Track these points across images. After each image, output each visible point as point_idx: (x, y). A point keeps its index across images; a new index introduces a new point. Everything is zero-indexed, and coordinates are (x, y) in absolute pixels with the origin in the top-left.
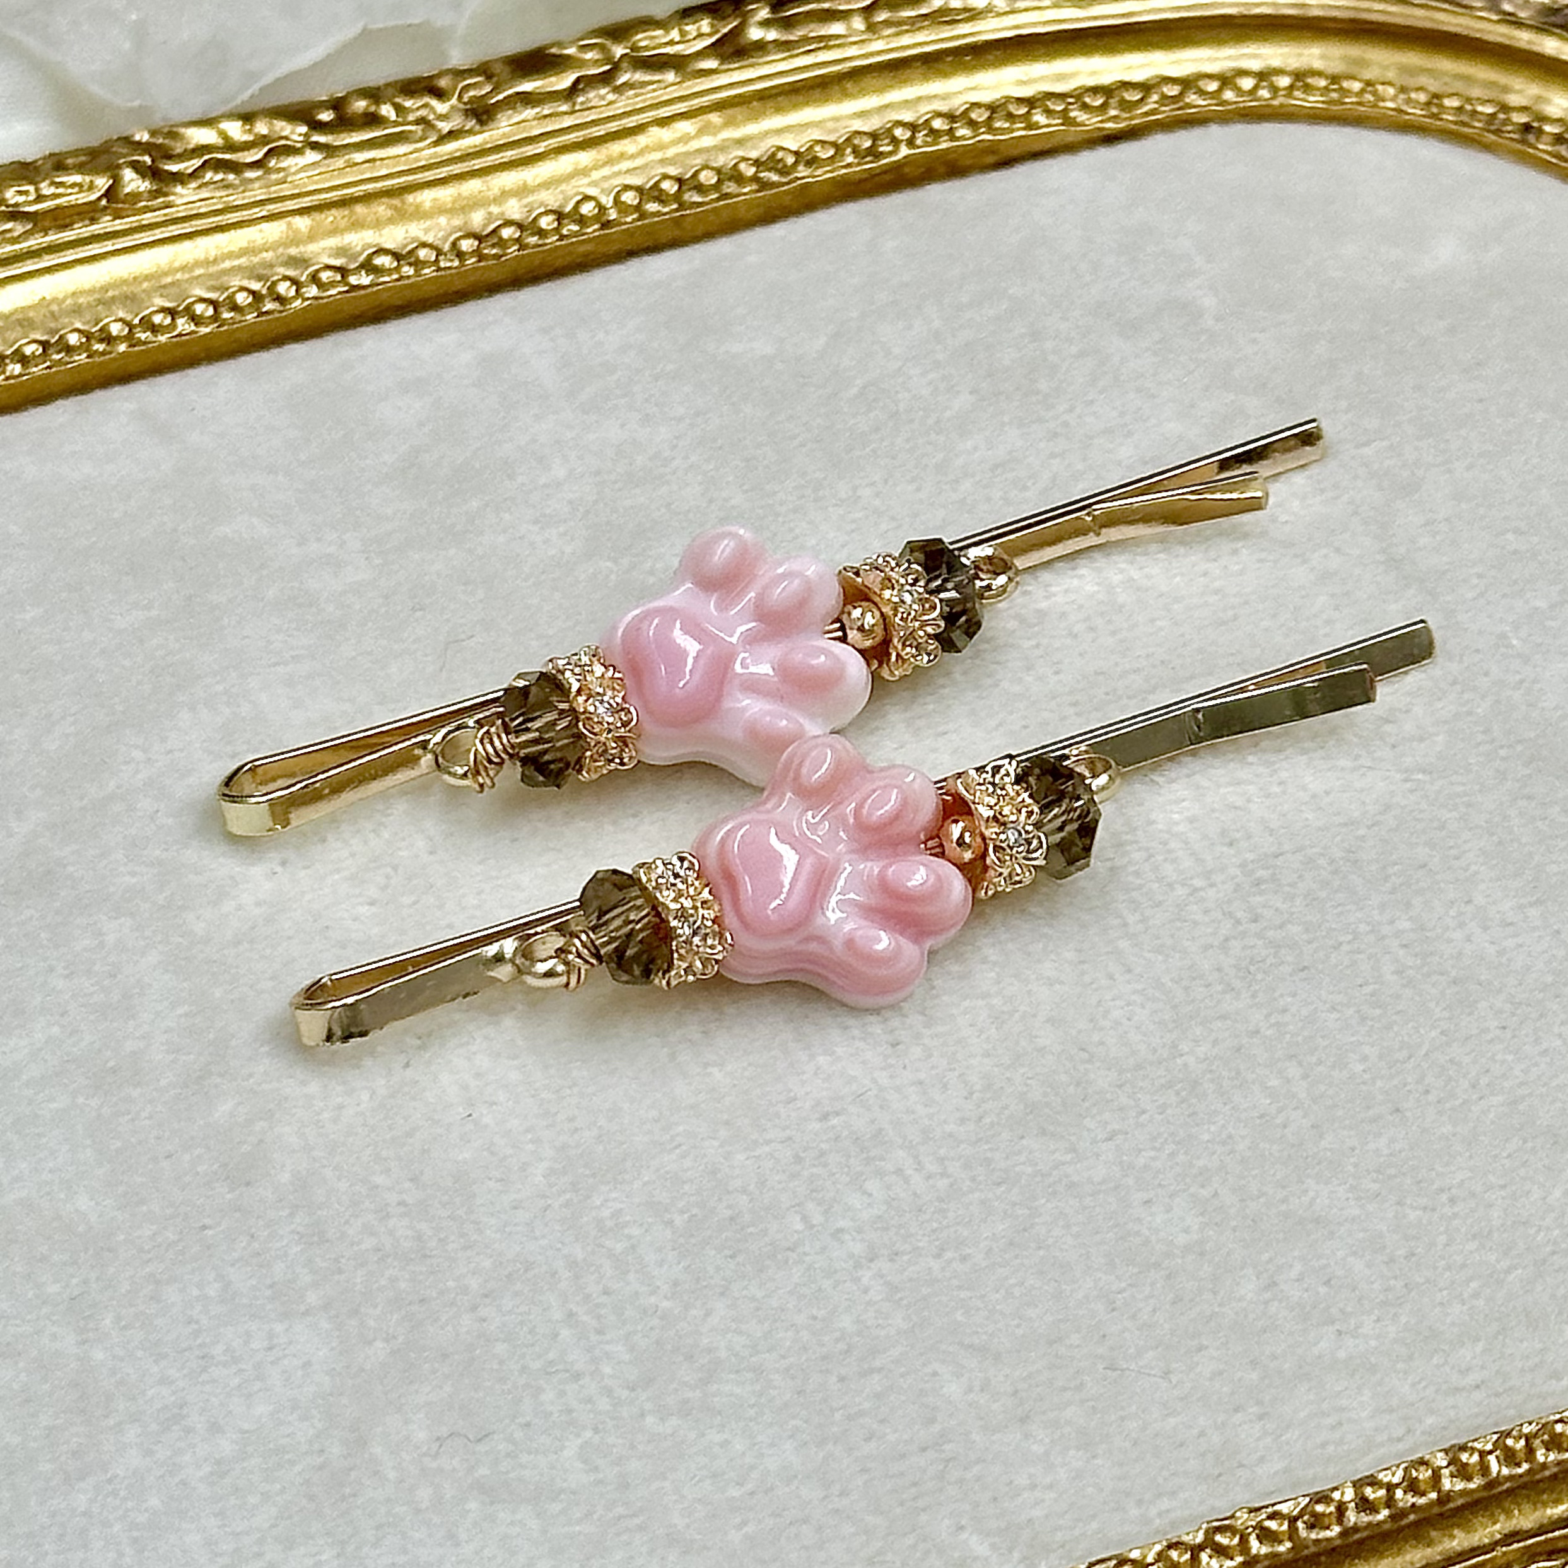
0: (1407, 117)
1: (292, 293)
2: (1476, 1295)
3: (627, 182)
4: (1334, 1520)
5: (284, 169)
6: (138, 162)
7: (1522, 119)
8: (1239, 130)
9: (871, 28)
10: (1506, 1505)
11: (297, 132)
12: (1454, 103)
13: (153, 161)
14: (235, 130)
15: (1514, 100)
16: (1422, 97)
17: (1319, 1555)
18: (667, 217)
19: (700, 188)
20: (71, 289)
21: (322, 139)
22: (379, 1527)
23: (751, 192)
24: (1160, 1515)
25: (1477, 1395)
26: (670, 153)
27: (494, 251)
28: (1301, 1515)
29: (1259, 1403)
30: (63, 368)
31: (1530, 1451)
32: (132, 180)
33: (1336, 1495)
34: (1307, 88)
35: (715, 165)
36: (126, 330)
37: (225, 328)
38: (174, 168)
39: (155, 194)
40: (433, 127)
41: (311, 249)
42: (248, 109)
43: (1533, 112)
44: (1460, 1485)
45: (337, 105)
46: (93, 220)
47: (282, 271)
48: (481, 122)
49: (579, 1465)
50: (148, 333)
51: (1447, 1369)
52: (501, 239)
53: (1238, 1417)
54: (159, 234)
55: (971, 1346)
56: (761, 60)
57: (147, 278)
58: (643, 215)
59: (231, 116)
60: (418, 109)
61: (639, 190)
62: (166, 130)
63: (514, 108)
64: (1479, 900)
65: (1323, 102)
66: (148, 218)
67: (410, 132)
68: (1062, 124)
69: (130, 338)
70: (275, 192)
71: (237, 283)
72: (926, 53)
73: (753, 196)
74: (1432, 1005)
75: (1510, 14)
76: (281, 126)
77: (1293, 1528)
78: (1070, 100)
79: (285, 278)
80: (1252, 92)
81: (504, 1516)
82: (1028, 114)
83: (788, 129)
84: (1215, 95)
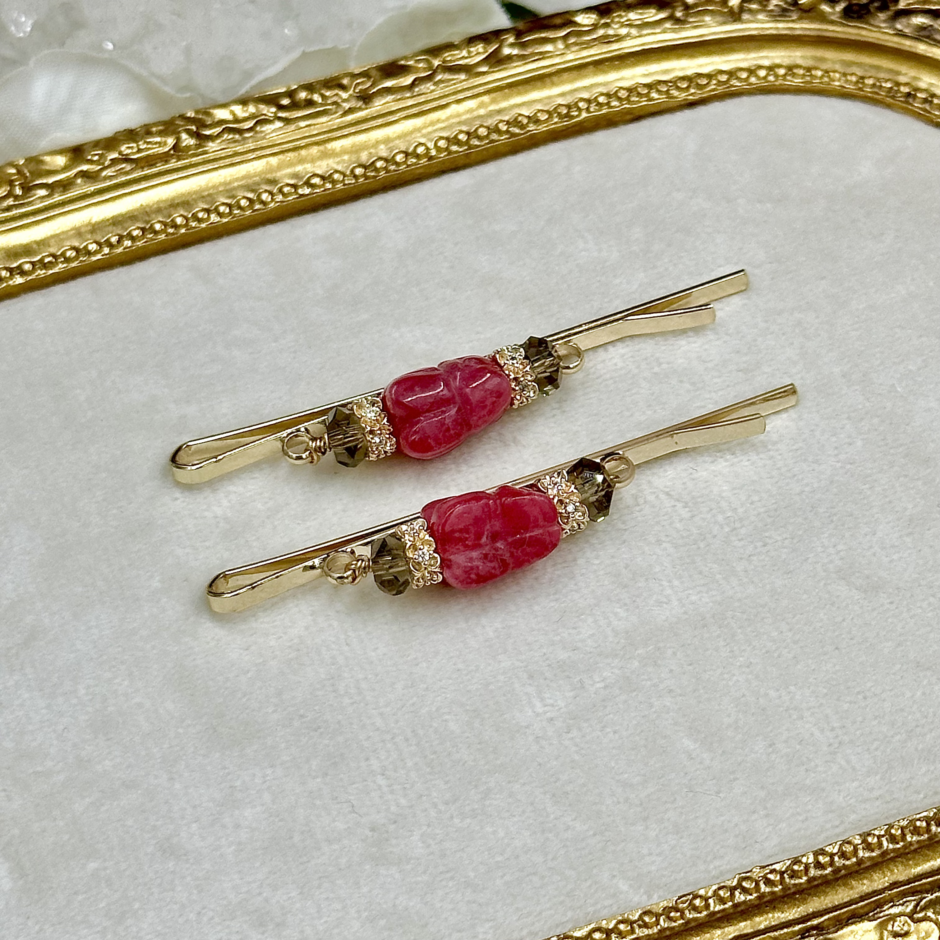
0: (846, 90)
1: (269, 199)
2: (877, 749)
3: (441, 135)
4: (803, 873)
5: (264, 132)
6: (189, 129)
8: (758, 99)
9: (567, 47)
10: (891, 867)
11: (270, 111)
12: (870, 82)
13: (197, 128)
14: (239, 110)
15: (902, 79)
16: (854, 79)
17: (795, 893)
18: (462, 153)
19: (479, 138)
20: (156, 199)
21: (284, 115)
22: (320, 878)
23: (505, 139)
24: (715, 868)
25: (878, 803)
26: (464, 117)
27: (373, 174)
28: (786, 871)
29: (765, 808)
30: (153, 242)
31: (904, 835)
32: (186, 139)
33: (804, 860)
34: (794, 75)
35: (486, 125)
36: (185, 221)
37: (235, 218)
38: (207, 132)
39: (198, 146)
40: (341, 105)
41: (279, 174)
42: (245, 97)
43: (913, 86)
44: (867, 854)
45: (290, 94)
46: (167, 162)
47: (263, 186)
48: (366, 103)
49: (420, 845)
50: (196, 222)
51: (861, 789)
52: (376, 168)
53: (755, 816)
55: (618, 781)
56: (510, 66)
57: (195, 192)
58: (450, 153)
59: (236, 102)
60: (333, 96)
61: (447, 139)
62: (203, 111)
63: (382, 95)
65: (802, 83)
66: (194, 160)
67: (329, 109)
68: (667, 98)
69: (186, 225)
70: (259, 145)
71: (242, 195)
72: (596, 60)
73: (507, 141)
75: (900, 31)
76: (262, 106)
77: (782, 878)
78: (670, 84)
79: (266, 191)
80: (765, 78)
81: (383, 871)
82: (649, 92)
83: (524, 104)
84: (746, 80)
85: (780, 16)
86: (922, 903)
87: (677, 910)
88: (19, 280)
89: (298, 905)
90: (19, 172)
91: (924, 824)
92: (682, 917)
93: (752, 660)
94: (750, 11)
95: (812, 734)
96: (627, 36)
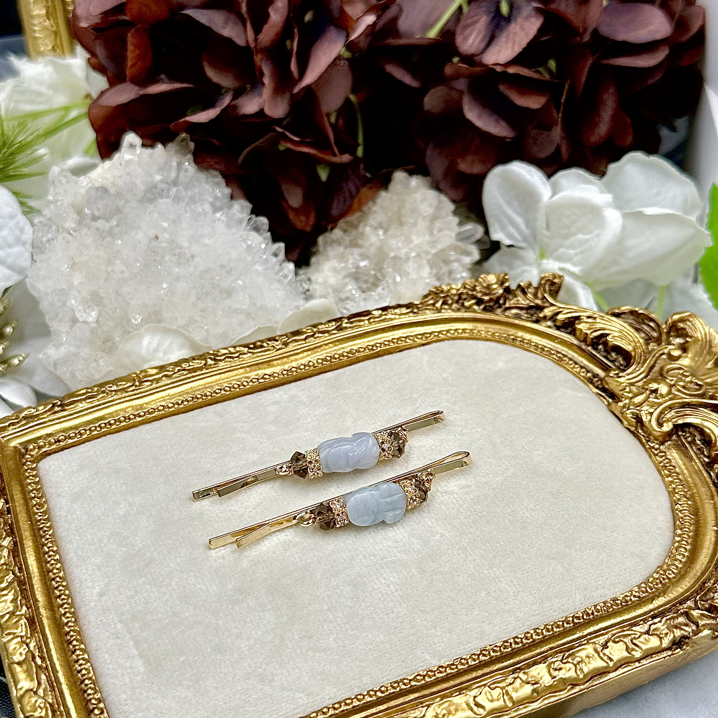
0: (488, 338)
1: (247, 384)
2: (535, 593)
3: (319, 358)
4: (509, 647)
5: (243, 358)
6: (211, 357)
7: (512, 337)
8: (451, 342)
9: (370, 323)
10: (549, 641)
11: (246, 350)
12: (497, 334)
13: (214, 357)
14: (232, 350)
15: (510, 333)
16: (490, 333)
17: (507, 655)
18: (328, 365)
19: (335, 358)
20: (198, 385)
21: (251, 351)
22: (288, 659)
23: (346, 359)
24: (469, 647)
25: (538, 616)
26: (328, 351)
27: (291, 373)
28: (502, 646)
29: (489, 620)
30: (197, 403)
31: (552, 628)
32: (210, 361)
33: (509, 641)
34: (466, 333)
35: (338, 353)
37: (232, 392)
38: (219, 358)
39: (215, 364)
40: (275, 347)
41: (250, 375)
42: (235, 345)
43: (515, 336)
44: (537, 637)
45: (254, 344)
46: (202, 370)
47: (244, 379)
48: (286, 346)
49: (334, 642)
50: (215, 394)
51: (530, 611)
52: (292, 371)
53: (484, 624)
54: (217, 372)
55: (421, 611)
56: (346, 331)
57: (215, 382)
58: (323, 365)
59: (230, 347)
60: (272, 344)
61: (322, 359)
62: (217, 350)
63: (293, 343)
64: (525, 504)
65: (469, 335)
66: (214, 369)
67: (271, 349)
68: (413, 342)
69: (211, 395)
70: (242, 362)
71: (235, 383)
72: (382, 328)
74: (517, 528)
75: (507, 315)
76: (242, 349)
77: (500, 650)
78: (414, 337)
79: (245, 381)
80: (453, 334)
81: (317, 655)
82: (405, 340)
83: (353, 345)
84: (445, 335)
85: (457, 311)
86: (566, 656)
87: (454, 665)
88: (139, 419)
89: (279, 671)
90: (137, 376)
91: (561, 623)
92: (457, 668)
93: (475, 558)
94: (445, 309)
95: (506, 588)
96: (395, 319)
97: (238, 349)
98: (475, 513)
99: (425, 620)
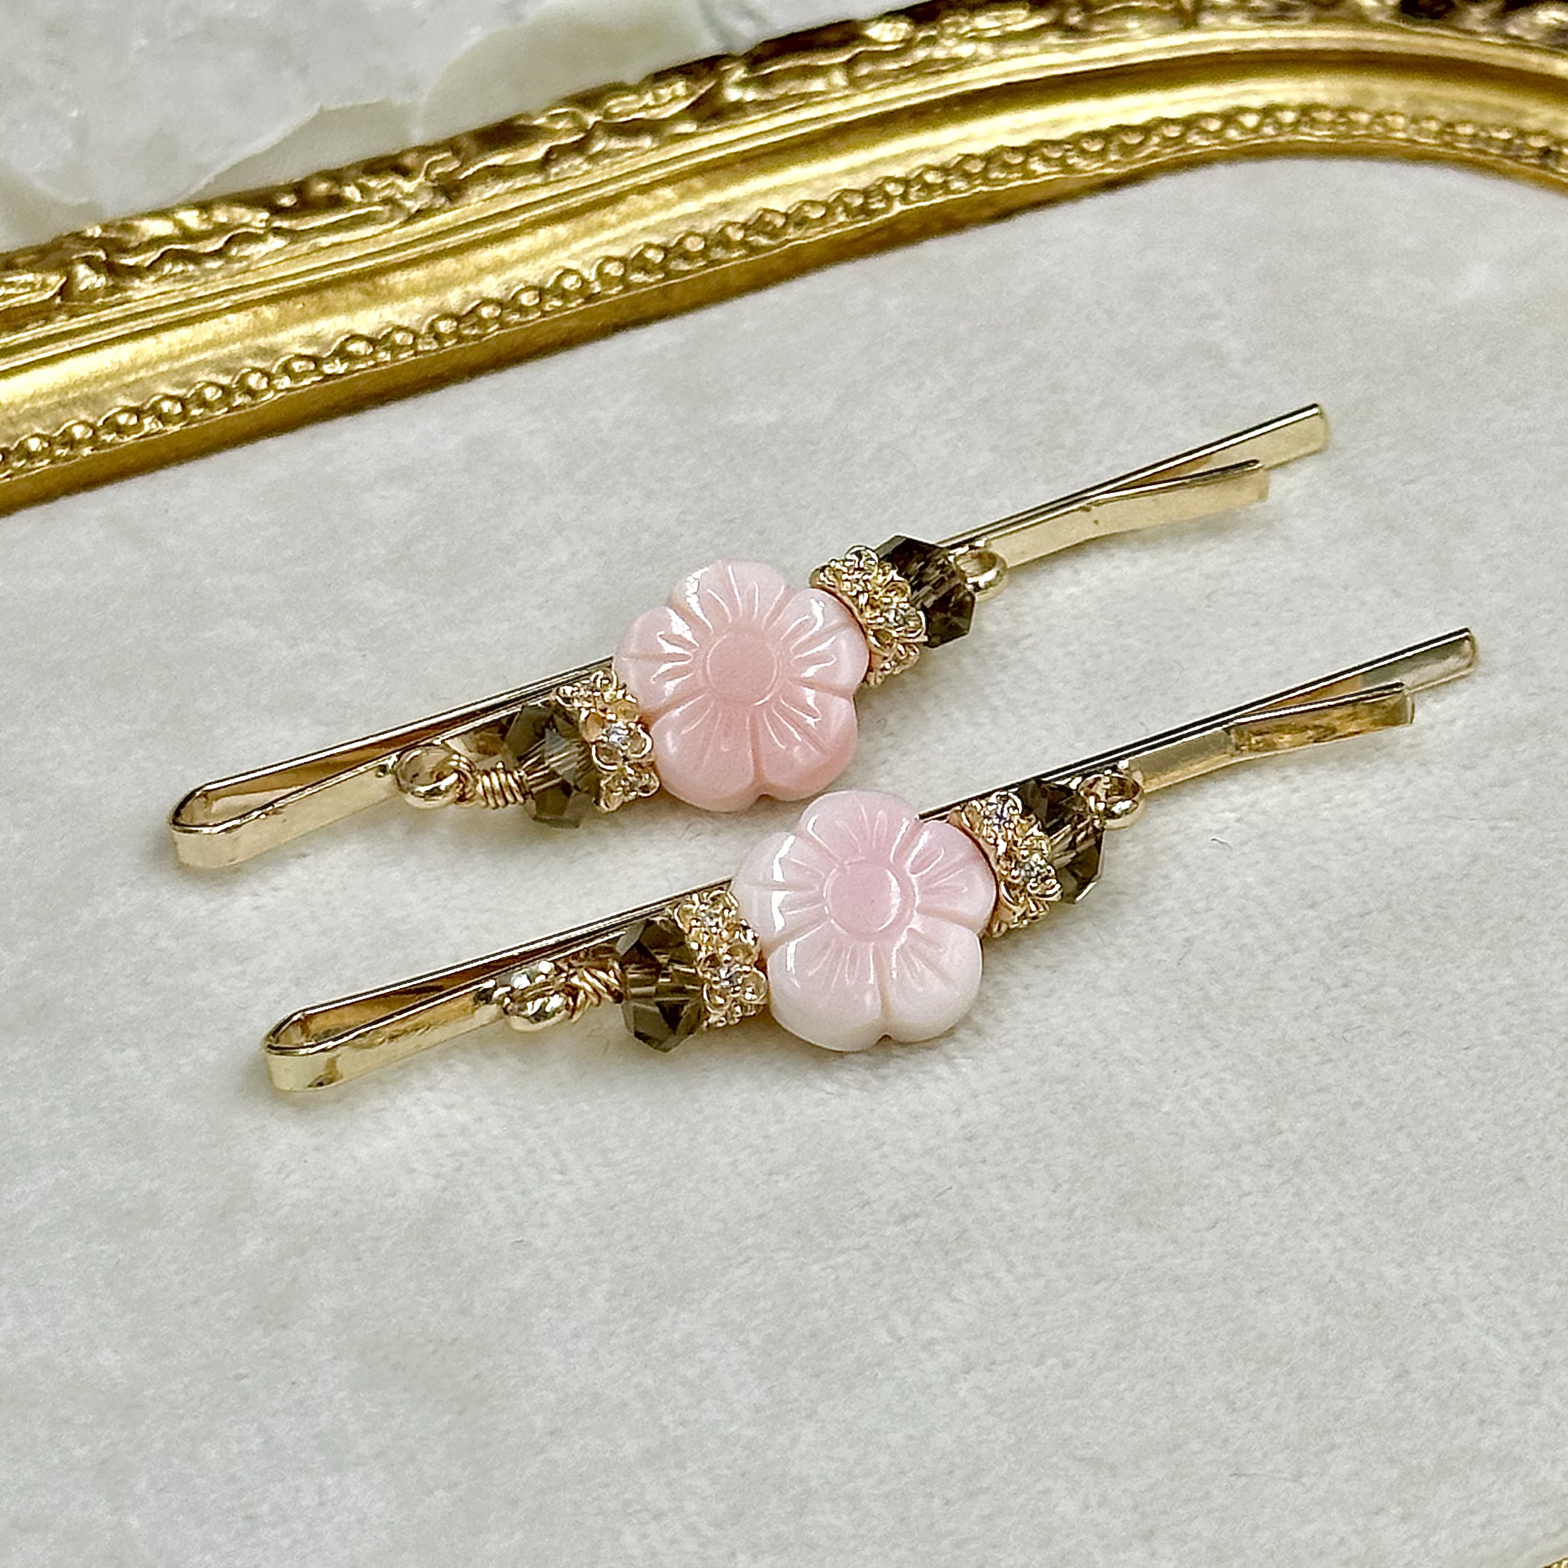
0: (1419, 147)
1: (264, 385)
3: (610, 253)
5: (246, 258)
6: (91, 257)
7: (1540, 143)
8: (1248, 169)
9: (855, 83)
11: (257, 219)
12: (1468, 130)
13: (107, 256)
14: (192, 219)
15: (1530, 124)
16: (1434, 126)
18: (654, 287)
19: (687, 256)
20: (29, 392)
21: (285, 224)
23: (740, 257)
26: (652, 220)
27: (474, 331)
29: (1401, 1503)
30: (24, 475)
32: (87, 277)
34: (1314, 123)
35: (701, 231)
36: (90, 433)
37: (194, 426)
38: (130, 261)
39: (111, 290)
40: (400, 206)
41: (279, 338)
42: (204, 198)
43: (1552, 136)
45: (299, 189)
46: (48, 320)
47: (249, 362)
48: (451, 199)
50: (114, 435)
52: (480, 318)
53: (1381, 1521)
54: (119, 330)
55: (1082, 1459)
56: (741, 122)
57: (109, 377)
58: (628, 286)
59: (187, 205)
60: (383, 188)
61: (623, 260)
62: (119, 223)
63: (485, 183)
65: (1331, 136)
66: (106, 315)
67: (376, 212)
68: (1061, 172)
69: (94, 441)
70: (239, 281)
71: (207, 379)
72: (912, 106)
73: (744, 260)
74: (1546, 1066)
75: (1516, 38)
76: (240, 213)
78: (1068, 147)
79: (255, 370)
80: (1256, 130)
82: (1024, 163)
83: (774, 190)
84: (1218, 134)
85: (1275, 18)
93: (1341, 1208)
94: (1216, 9)
95: (1485, 1350)
96: (973, 60)
97: (221, 216)
98: (1347, 992)
99: (1101, 1505)
